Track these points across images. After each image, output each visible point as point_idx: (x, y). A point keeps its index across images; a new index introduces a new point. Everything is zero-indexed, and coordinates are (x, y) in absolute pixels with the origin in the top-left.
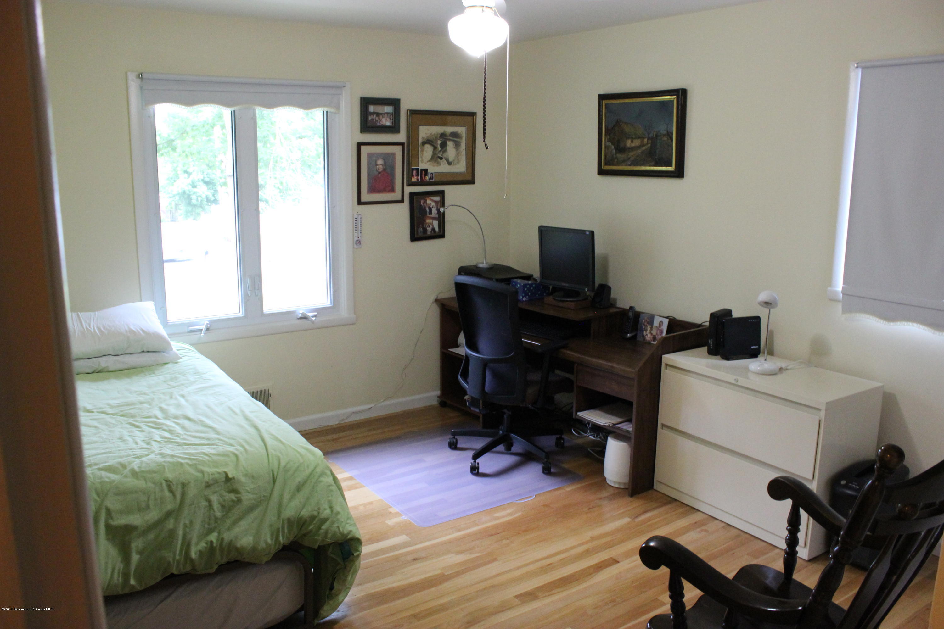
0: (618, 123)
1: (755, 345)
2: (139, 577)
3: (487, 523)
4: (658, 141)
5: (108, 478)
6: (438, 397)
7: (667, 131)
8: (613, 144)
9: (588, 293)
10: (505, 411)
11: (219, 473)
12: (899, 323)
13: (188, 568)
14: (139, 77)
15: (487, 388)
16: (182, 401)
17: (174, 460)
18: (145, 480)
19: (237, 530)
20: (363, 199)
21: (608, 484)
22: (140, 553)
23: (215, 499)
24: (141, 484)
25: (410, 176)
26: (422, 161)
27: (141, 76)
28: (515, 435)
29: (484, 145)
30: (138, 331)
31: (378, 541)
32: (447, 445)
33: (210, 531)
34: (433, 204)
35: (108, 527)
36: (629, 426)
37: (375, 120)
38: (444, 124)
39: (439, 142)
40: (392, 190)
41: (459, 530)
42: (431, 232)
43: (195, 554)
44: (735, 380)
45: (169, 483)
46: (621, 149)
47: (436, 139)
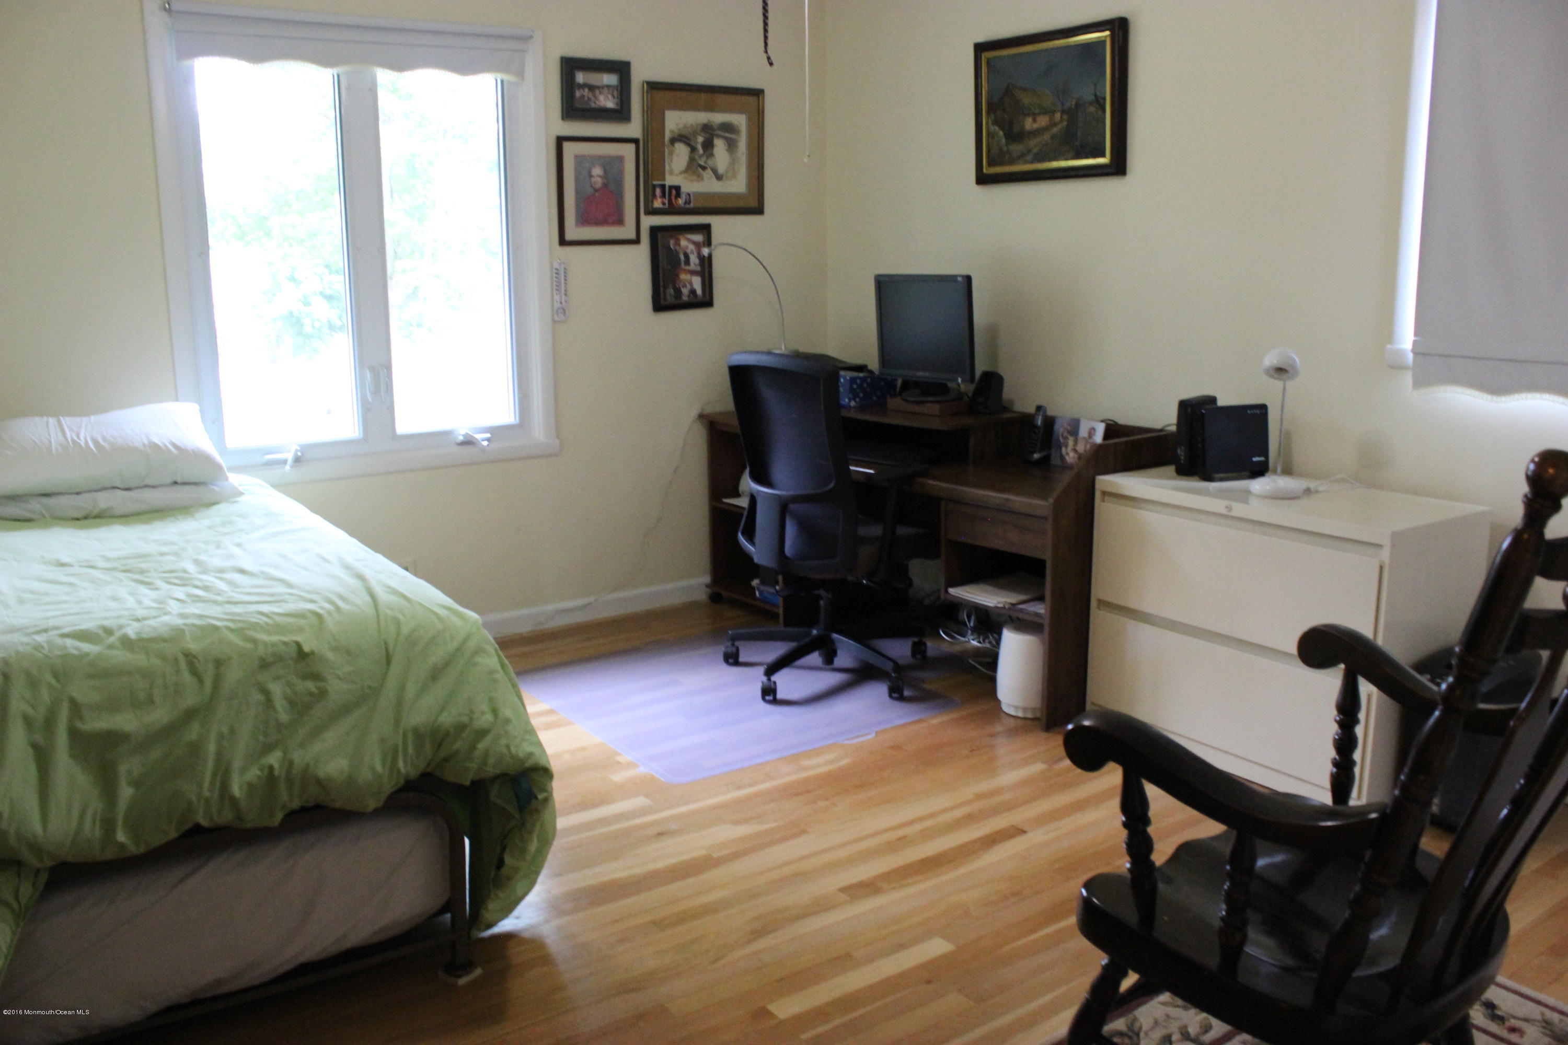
0: (1008, 91)
1: (1259, 456)
2: (133, 828)
3: (790, 775)
4: (1080, 114)
5: (77, 649)
6: (707, 586)
7: (1096, 95)
8: (1002, 128)
9: (963, 388)
10: (822, 592)
11: (285, 643)
12: (1516, 396)
13: (226, 817)
14: (165, 9)
15: (788, 550)
16: (237, 550)
17: (204, 623)
18: (147, 653)
19: (317, 747)
20: (569, 236)
21: (1005, 712)
22: (136, 783)
23: (276, 689)
24: (139, 659)
25: (650, 195)
26: (671, 173)
27: (167, 6)
28: (840, 635)
29: (766, 59)
30: (165, 445)
31: (594, 806)
32: (721, 658)
33: (268, 748)
34: (691, 247)
35: (74, 734)
36: (1040, 606)
37: (586, 98)
38: (711, 108)
39: (700, 139)
40: (620, 221)
41: (740, 788)
42: (689, 296)
43: (240, 788)
44: (1227, 507)
45: (190, 657)
46: (1015, 135)
47: (695, 134)
